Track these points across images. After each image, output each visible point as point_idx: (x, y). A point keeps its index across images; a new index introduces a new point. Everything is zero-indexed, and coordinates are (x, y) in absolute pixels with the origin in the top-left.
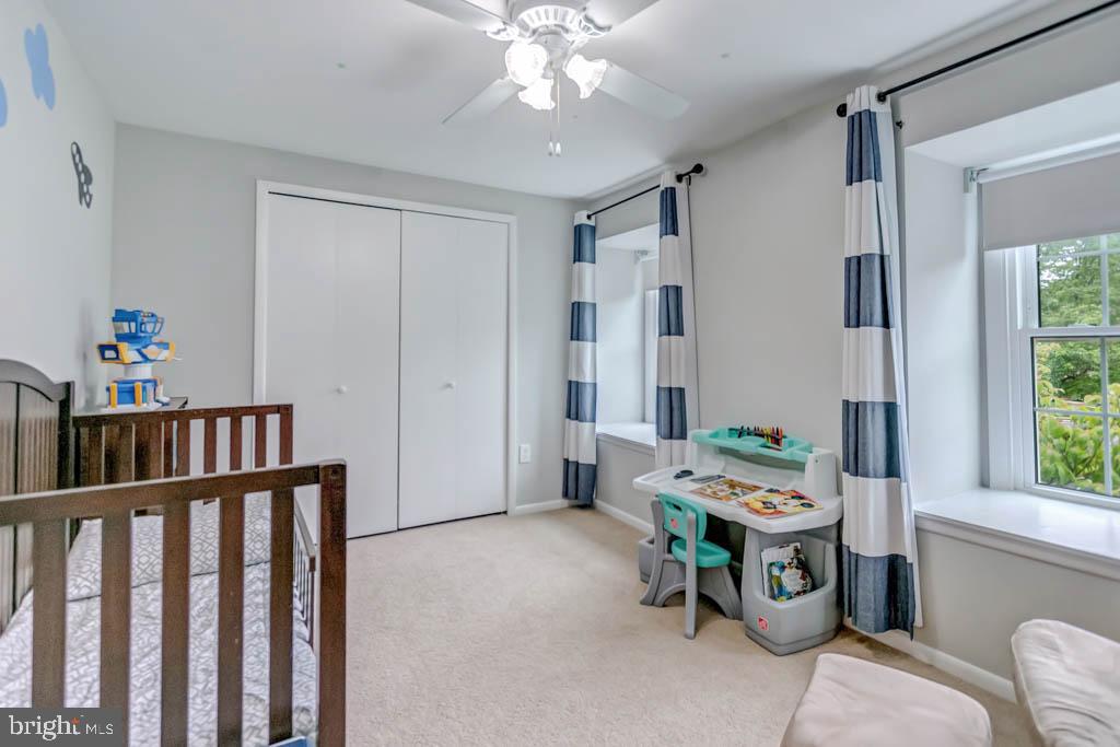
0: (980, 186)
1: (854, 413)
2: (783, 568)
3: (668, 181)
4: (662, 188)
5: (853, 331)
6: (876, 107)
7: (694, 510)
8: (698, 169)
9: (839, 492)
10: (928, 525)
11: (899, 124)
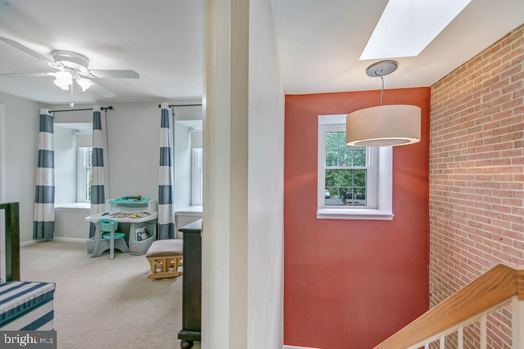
0: (192, 132)
1: (161, 188)
2: (141, 233)
3: (97, 108)
4: (94, 111)
5: (162, 167)
6: (168, 109)
7: (114, 221)
8: (111, 108)
9: (157, 211)
10: (178, 214)
11: (174, 114)
